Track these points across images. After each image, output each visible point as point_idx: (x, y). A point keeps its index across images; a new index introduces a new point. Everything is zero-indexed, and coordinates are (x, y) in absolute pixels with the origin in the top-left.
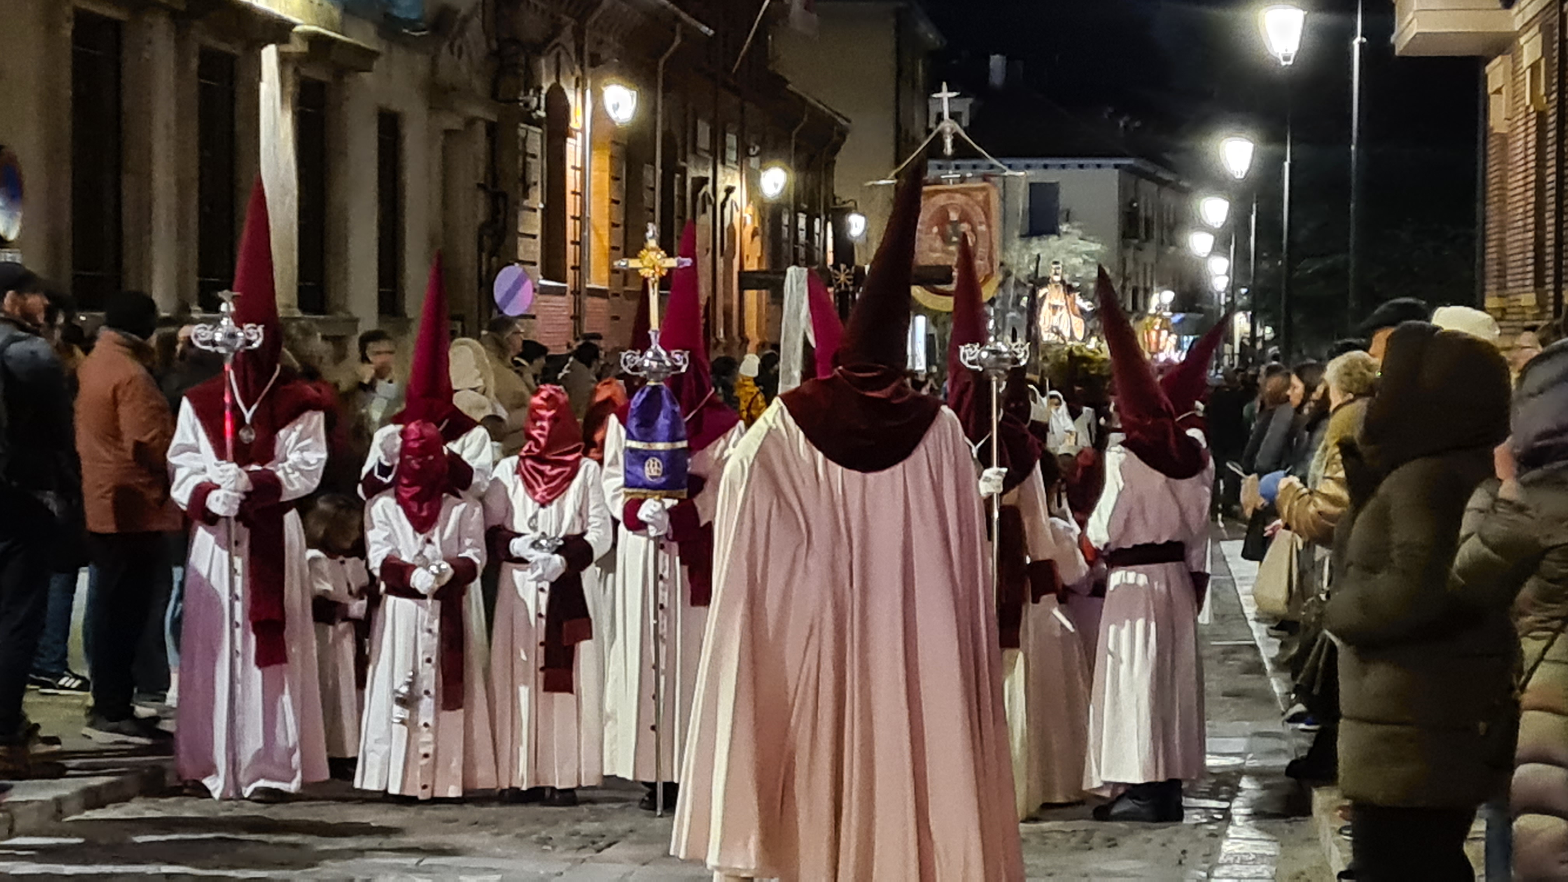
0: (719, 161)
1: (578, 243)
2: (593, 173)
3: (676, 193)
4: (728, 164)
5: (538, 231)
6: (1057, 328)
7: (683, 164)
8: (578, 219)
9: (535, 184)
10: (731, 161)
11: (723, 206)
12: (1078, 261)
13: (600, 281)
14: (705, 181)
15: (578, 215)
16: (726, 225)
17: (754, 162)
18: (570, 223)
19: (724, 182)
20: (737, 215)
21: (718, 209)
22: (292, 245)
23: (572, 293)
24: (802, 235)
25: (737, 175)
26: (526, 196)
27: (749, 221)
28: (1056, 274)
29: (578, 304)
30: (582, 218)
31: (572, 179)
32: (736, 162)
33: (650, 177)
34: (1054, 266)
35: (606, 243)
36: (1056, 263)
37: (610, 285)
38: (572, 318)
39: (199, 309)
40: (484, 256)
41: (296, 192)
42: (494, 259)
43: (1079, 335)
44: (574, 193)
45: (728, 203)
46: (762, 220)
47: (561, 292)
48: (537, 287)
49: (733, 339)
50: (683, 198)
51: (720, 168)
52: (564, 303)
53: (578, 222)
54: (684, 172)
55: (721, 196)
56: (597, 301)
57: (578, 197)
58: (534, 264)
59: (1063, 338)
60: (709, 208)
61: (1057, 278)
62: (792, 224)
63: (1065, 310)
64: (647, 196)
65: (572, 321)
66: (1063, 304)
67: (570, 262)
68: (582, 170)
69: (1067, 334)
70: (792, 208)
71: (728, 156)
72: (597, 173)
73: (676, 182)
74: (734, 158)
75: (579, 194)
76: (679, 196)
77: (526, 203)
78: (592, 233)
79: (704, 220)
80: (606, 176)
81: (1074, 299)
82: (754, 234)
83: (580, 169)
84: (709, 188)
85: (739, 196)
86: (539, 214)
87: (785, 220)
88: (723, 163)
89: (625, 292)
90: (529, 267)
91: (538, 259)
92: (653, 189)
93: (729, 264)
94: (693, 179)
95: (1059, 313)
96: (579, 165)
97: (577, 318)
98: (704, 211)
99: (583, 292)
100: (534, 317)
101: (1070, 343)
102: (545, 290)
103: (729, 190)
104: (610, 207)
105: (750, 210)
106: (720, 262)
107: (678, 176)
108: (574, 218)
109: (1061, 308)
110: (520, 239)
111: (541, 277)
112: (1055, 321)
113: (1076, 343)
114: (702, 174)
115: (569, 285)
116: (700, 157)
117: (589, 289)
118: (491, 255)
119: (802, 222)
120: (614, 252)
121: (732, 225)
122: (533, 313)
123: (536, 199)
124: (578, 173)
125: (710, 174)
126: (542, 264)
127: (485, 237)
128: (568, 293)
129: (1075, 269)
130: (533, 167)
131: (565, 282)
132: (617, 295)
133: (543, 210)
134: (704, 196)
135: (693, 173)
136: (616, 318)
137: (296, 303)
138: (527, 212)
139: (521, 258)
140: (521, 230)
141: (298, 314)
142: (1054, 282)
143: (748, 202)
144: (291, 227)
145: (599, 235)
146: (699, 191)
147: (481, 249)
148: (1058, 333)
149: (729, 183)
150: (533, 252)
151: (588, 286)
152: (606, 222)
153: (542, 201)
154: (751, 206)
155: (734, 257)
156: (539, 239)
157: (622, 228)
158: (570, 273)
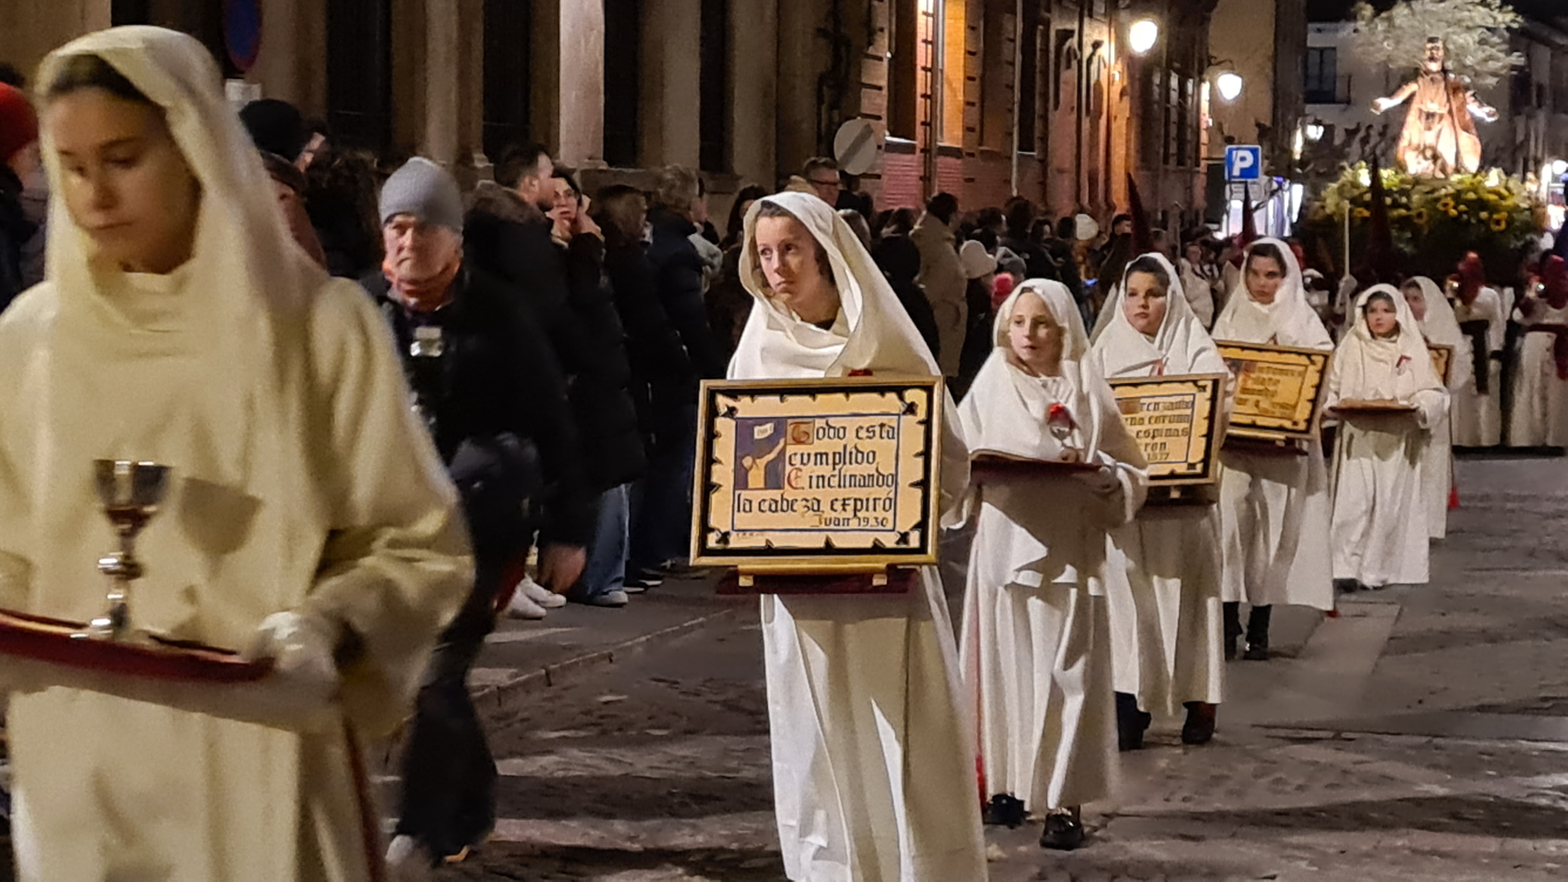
0: (1086, 12)
1: (929, 97)
2: (947, 21)
3: (1038, 46)
4: (1095, 16)
5: (884, 83)
6: (1434, 149)
7: (1047, 15)
8: (930, 70)
9: (882, 30)
10: (1098, 14)
11: (1090, 61)
12: (1469, 40)
13: (952, 139)
14: (1069, 34)
15: (929, 66)
16: (1092, 82)
17: (1123, 15)
18: (920, 74)
19: (1090, 35)
20: (1104, 72)
21: (1083, 67)
22: (599, 88)
23: (922, 151)
24: (1174, 95)
25: (1105, 29)
26: (870, 43)
27: (1117, 77)
28: (1432, 59)
29: (928, 163)
30: (932, 69)
31: (923, 27)
32: (1105, 15)
33: (1011, 28)
34: (1429, 45)
35: (961, 98)
36: (1432, 40)
37: (964, 144)
38: (921, 178)
39: (483, 156)
40: (824, 108)
41: (602, 27)
42: (836, 113)
43: (1472, 162)
44: (926, 41)
45: (1095, 59)
46: (1131, 77)
47: (910, 149)
48: (883, 144)
49: (1099, 207)
50: (1045, 50)
51: (1086, 20)
52: (912, 164)
53: (929, 74)
54: (1047, 24)
55: (1087, 51)
56: (951, 160)
57: (930, 46)
58: (879, 118)
59: (1443, 170)
60: (1074, 63)
61: (1434, 67)
62: (1164, 84)
63: (1446, 122)
64: (1007, 48)
65: (921, 182)
66: (1444, 111)
67: (920, 117)
68: (935, 16)
69: (1451, 162)
70: (1164, 65)
71: (1095, 8)
72: (952, 21)
73: (1039, 34)
74: (1103, 11)
75: (931, 43)
76: (1041, 50)
77: (871, 51)
78: (946, 86)
79: (1069, 76)
80: (962, 24)
81: (1464, 103)
82: (1122, 94)
83: (933, 16)
84: (1074, 42)
85: (1107, 51)
86: (885, 63)
87: (1157, 80)
88: (1091, 16)
89: (982, 152)
90: (872, 122)
91: (884, 113)
92: (1013, 41)
93: (1095, 127)
94: (1058, 31)
95: (1436, 127)
96: (931, 11)
97: (926, 179)
98: (1069, 67)
99: (934, 152)
100: (879, 177)
101: (1455, 178)
102: (891, 148)
103: (1096, 45)
104: (965, 58)
105: (1119, 67)
106: (1086, 124)
107: (1041, 27)
108: (925, 69)
109: (1441, 117)
110: (864, 90)
111: (887, 133)
112: (1429, 138)
113: (1467, 178)
114: (1068, 27)
115: (919, 143)
116: (1066, 8)
117: (941, 148)
118: (833, 107)
119: (1174, 82)
120: (968, 107)
121: (1098, 82)
122: (878, 172)
123: (883, 48)
124: (930, 19)
125: (1075, 26)
126: (888, 118)
127: (825, 88)
128: (918, 151)
129: (1463, 50)
130: (879, 11)
131: (914, 139)
132: (972, 155)
133: (890, 60)
134: (1070, 48)
135: (1057, 25)
136: (971, 180)
137: (602, 155)
138: (871, 61)
139: (864, 111)
140: (865, 80)
141: (604, 166)
142: (1428, 72)
143: (1117, 59)
144: (597, 66)
145: (953, 90)
146: (1064, 44)
147: (820, 100)
148: (1435, 157)
149: (1096, 37)
150: (880, 105)
151: (940, 144)
152: (961, 75)
153: (890, 49)
154: (1119, 62)
155: (1100, 117)
156: (885, 92)
157: (977, 82)
158: (919, 130)
